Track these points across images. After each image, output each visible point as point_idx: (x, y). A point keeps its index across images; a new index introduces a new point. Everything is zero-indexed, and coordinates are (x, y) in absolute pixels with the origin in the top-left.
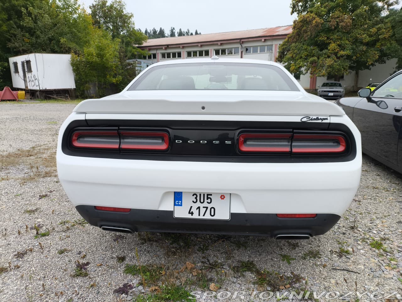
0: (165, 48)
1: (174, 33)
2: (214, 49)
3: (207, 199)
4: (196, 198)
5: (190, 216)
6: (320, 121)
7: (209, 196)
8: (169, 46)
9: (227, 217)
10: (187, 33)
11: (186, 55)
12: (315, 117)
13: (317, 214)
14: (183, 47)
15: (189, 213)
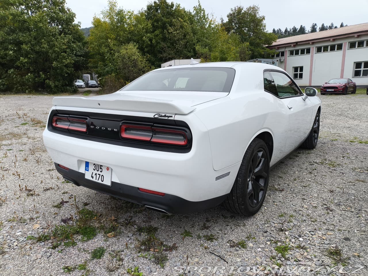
0: (293, 45)
1: (316, 29)
2: (349, 42)
3: (100, 169)
4: (95, 167)
5: (91, 179)
6: (166, 118)
7: (101, 167)
8: (298, 44)
9: (109, 184)
10: (331, 28)
11: (315, 51)
12: (163, 115)
13: (164, 194)
14: (313, 43)
15: (92, 177)
